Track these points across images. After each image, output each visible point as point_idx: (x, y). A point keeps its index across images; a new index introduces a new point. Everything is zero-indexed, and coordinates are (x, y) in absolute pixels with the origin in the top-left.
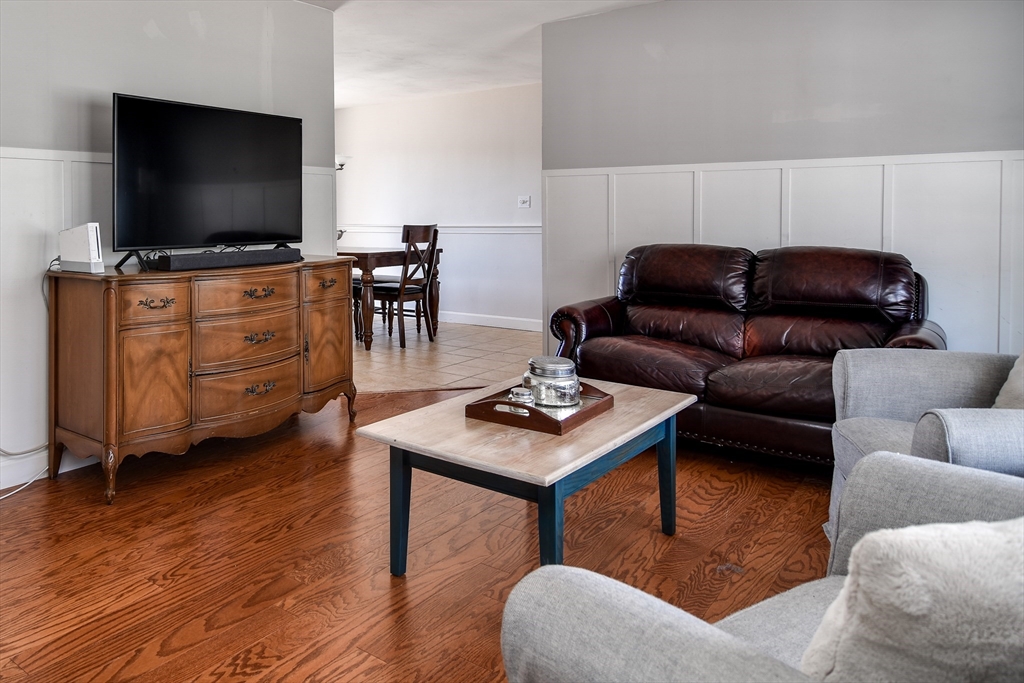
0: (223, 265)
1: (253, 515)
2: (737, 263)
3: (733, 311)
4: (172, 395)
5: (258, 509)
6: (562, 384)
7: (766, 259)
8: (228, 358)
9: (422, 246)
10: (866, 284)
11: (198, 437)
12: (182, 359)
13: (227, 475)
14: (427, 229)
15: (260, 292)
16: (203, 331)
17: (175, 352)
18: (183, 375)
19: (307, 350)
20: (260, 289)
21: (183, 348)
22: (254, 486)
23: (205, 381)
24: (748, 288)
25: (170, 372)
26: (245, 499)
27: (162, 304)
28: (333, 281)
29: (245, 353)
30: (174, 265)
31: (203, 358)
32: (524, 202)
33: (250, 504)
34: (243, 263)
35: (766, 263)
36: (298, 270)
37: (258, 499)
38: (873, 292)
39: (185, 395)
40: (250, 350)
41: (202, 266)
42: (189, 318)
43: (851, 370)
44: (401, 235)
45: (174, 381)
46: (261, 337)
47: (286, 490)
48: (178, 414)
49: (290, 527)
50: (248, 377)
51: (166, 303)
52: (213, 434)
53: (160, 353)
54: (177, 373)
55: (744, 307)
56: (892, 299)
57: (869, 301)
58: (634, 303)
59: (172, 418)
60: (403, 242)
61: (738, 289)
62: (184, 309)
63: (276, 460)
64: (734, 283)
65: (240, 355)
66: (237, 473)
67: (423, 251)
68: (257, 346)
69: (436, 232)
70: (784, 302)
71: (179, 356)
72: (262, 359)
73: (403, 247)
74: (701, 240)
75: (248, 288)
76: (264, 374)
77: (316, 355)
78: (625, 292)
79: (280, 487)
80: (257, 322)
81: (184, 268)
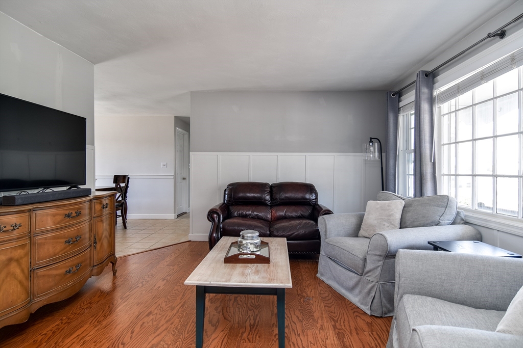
0: (49, 200)
1: (94, 344)
2: (267, 188)
3: (267, 205)
4: (19, 286)
5: (95, 339)
6: (256, 241)
7: (276, 186)
8: (55, 255)
9: (123, 185)
10: (306, 193)
11: (35, 307)
12: (25, 262)
13: (58, 325)
14: (124, 177)
15: (74, 214)
16: (39, 241)
17: (21, 258)
18: (26, 271)
19: (95, 243)
20: (74, 212)
21: (26, 255)
22: (82, 327)
23: (40, 272)
24: (271, 197)
25: (18, 271)
26: (81, 336)
27: (12, 228)
28: (107, 204)
29: (65, 250)
30: (18, 201)
31: (38, 258)
32: (164, 165)
33: (87, 338)
34: (61, 198)
35: (276, 188)
36: (91, 201)
37: (91, 334)
38: (307, 196)
39: (26, 283)
40: (68, 248)
41: (36, 201)
42: (30, 235)
43: (327, 222)
44: (113, 180)
45: (20, 276)
46: (74, 239)
47: (104, 323)
48: (23, 297)
49: (123, 344)
50: (67, 264)
51: (15, 227)
52: (46, 303)
53: (10, 260)
54: (23, 271)
55: (270, 204)
56: (312, 198)
57: (307, 199)
58: (232, 205)
59: (19, 301)
60: (114, 183)
61: (268, 197)
62: (26, 230)
63: (85, 307)
64: (267, 195)
65: (62, 252)
66: (64, 322)
67: (123, 187)
68: (72, 245)
69: (129, 178)
70: (283, 201)
71: (24, 259)
72: (75, 252)
73: (114, 185)
74: (252, 180)
75: (67, 212)
76: (75, 260)
77: (100, 245)
78: (228, 201)
79: (99, 322)
80: (71, 232)
81: (25, 203)
